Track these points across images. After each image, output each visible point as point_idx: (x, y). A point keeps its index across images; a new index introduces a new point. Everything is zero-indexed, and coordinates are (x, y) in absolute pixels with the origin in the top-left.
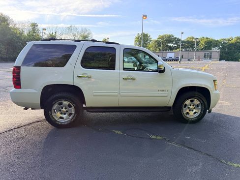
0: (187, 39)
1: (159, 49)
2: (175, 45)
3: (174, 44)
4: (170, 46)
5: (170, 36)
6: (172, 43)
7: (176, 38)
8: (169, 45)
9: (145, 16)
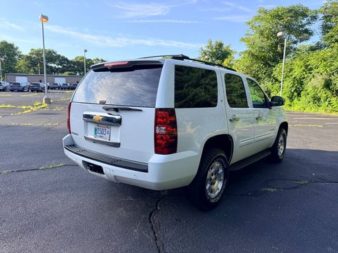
0: (76, 58)
1: (34, 69)
2: (60, 66)
3: (58, 65)
4: (51, 67)
5: (50, 52)
6: (54, 63)
7: (59, 56)
8: (50, 65)
9: (45, 18)
